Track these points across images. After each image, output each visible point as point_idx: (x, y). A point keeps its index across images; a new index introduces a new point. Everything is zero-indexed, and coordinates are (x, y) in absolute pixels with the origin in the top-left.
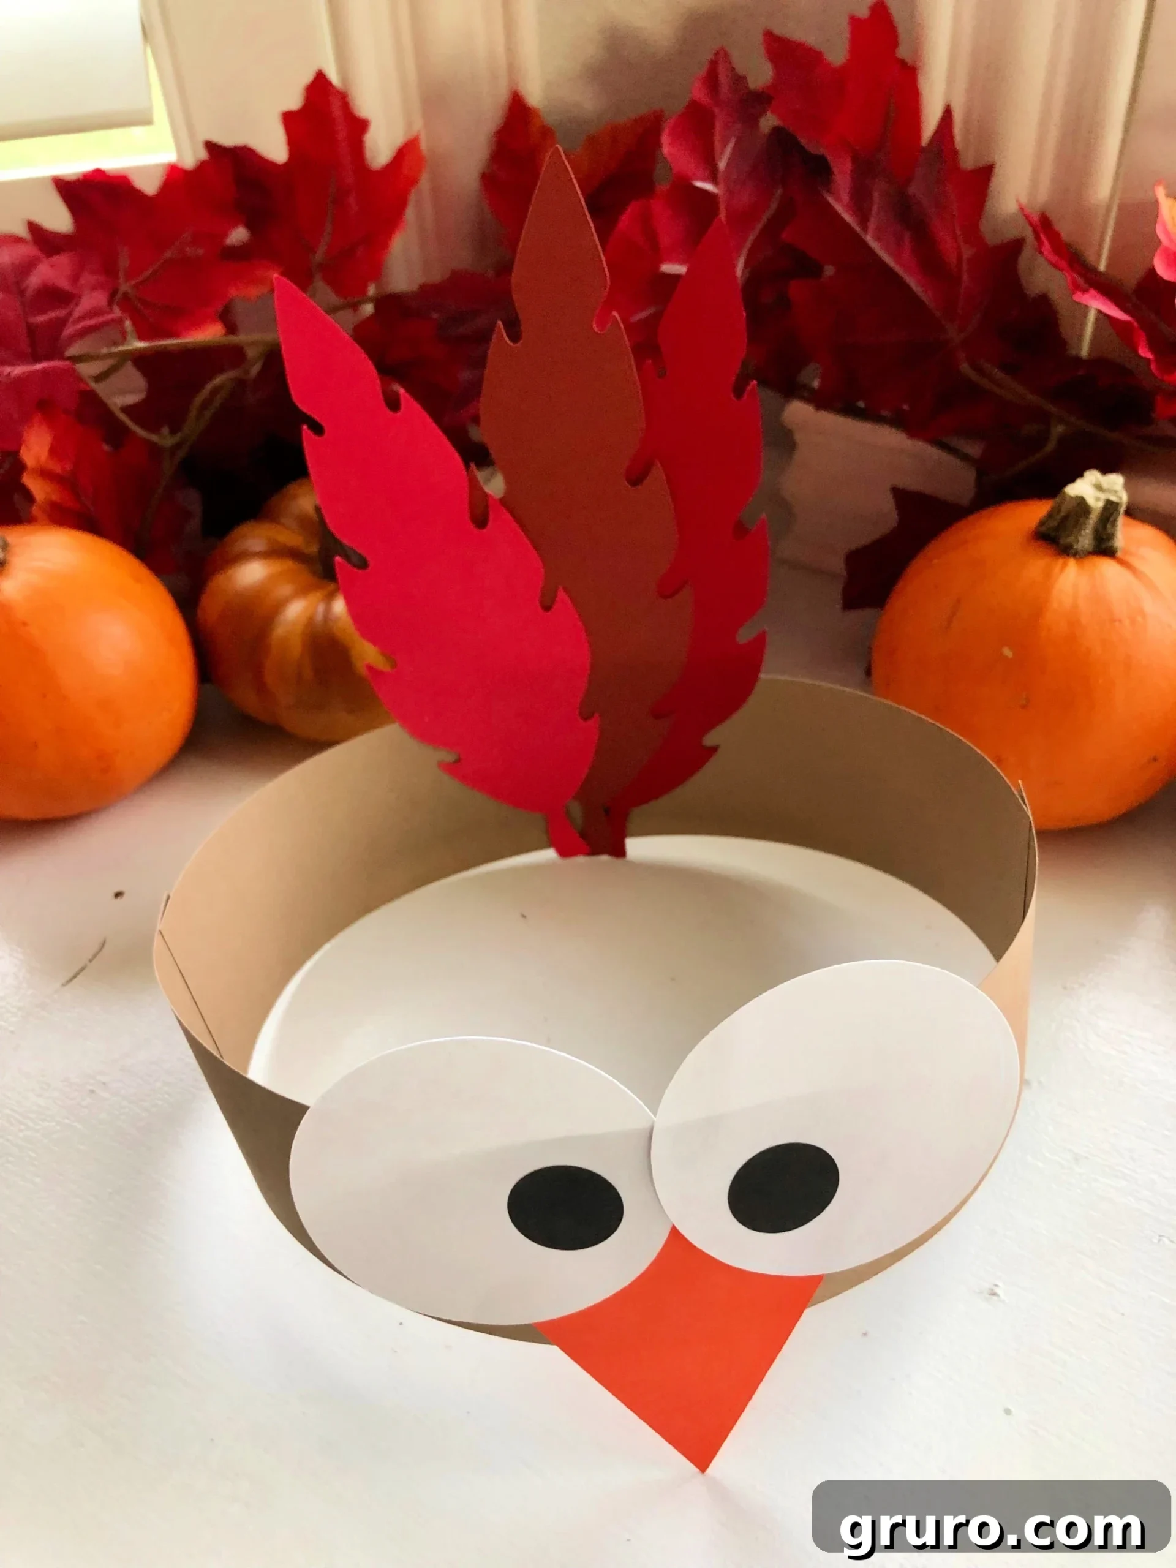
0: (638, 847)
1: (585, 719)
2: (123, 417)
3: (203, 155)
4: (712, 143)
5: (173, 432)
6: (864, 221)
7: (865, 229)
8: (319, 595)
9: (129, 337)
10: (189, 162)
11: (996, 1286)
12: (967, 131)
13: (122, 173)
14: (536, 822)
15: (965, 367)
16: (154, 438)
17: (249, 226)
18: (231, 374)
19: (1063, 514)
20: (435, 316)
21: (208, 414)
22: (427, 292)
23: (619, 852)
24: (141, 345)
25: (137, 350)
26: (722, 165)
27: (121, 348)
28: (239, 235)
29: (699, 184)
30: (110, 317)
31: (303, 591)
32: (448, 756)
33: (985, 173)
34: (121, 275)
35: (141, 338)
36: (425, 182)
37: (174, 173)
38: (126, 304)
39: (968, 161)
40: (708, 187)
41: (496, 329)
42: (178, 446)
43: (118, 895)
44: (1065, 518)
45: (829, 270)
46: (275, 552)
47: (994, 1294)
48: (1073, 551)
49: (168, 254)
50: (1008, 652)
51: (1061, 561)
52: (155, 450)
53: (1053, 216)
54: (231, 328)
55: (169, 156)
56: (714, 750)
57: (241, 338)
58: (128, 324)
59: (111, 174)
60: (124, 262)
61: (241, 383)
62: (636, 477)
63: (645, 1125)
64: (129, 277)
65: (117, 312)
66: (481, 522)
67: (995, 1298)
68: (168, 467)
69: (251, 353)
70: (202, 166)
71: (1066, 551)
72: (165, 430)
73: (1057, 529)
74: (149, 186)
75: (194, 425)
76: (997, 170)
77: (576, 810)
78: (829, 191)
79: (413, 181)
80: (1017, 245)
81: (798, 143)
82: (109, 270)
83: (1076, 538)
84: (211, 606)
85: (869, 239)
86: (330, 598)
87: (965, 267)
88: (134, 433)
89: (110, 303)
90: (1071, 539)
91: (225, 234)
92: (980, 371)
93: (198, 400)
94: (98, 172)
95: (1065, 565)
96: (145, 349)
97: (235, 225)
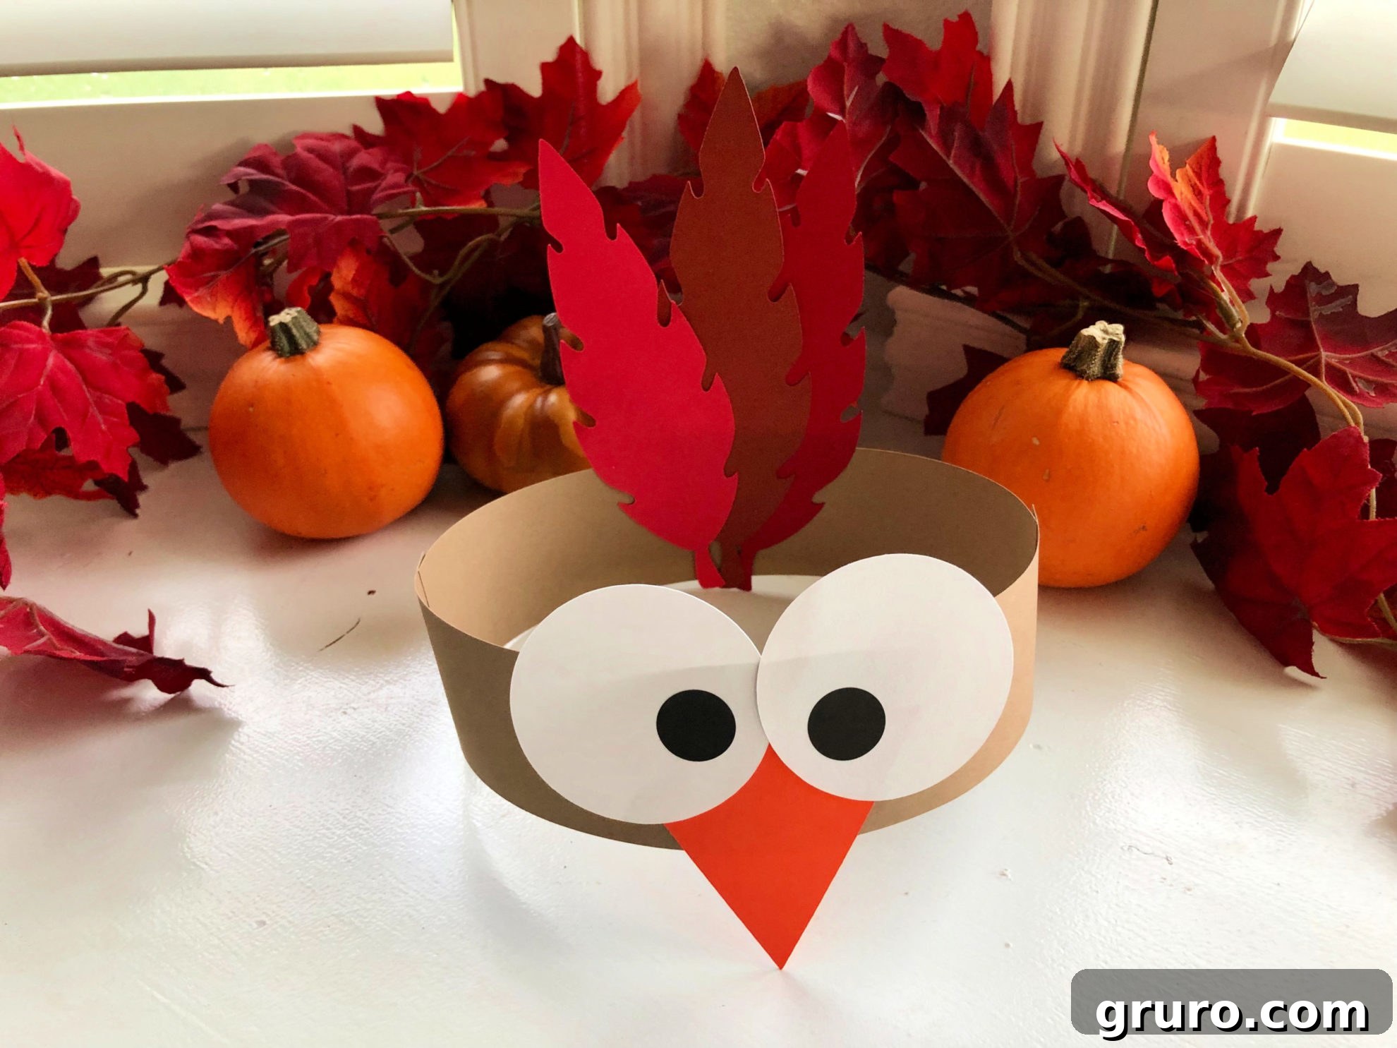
0: (760, 583)
1: (727, 476)
2: (407, 261)
3: (482, 88)
4: (842, 90)
5: (441, 275)
6: (947, 148)
7: (948, 156)
8: (538, 391)
9: (417, 204)
10: (472, 93)
11: (1006, 870)
12: (1025, 100)
13: (424, 97)
14: (685, 557)
15: (1017, 256)
16: (427, 277)
17: (507, 139)
18: (490, 236)
19: (1079, 349)
20: (639, 203)
21: (467, 265)
22: (634, 187)
23: (746, 586)
24: (424, 209)
25: (422, 211)
26: (848, 104)
27: (411, 210)
28: (500, 145)
29: (831, 115)
30: (406, 189)
31: (526, 388)
32: (626, 499)
33: (1036, 129)
34: (415, 165)
35: (426, 206)
36: (636, 115)
37: (460, 97)
38: (418, 182)
39: (1024, 118)
40: (838, 117)
41: (686, 186)
42: (442, 286)
43: (371, 592)
44: (1080, 353)
45: (923, 185)
46: (506, 360)
47: (1004, 875)
48: (1086, 376)
49: (450, 153)
50: (1036, 441)
51: (1076, 382)
52: (427, 286)
53: (1085, 161)
54: (491, 204)
55: (458, 87)
56: (821, 506)
57: (496, 210)
58: (418, 195)
59: (418, 96)
60: (417, 155)
61: (493, 244)
62: (776, 295)
63: (754, 661)
64: (419, 168)
65: (411, 188)
66: (665, 322)
67: (1004, 877)
68: (435, 300)
69: (503, 222)
70: (480, 96)
71: (1081, 375)
72: (436, 272)
73: (1075, 359)
74: (442, 108)
75: (456, 271)
76: (1045, 126)
77: (716, 550)
78: (922, 129)
79: (630, 112)
80: (1059, 180)
81: (904, 95)
82: (407, 160)
83: (1088, 365)
84: (458, 395)
85: (951, 163)
86: (546, 394)
87: (1019, 189)
88: (413, 272)
89: (406, 181)
90: (1085, 367)
91: (492, 143)
92: (1028, 260)
93: (463, 251)
94: (408, 94)
95: (1079, 384)
96: (426, 211)
97: (498, 138)
